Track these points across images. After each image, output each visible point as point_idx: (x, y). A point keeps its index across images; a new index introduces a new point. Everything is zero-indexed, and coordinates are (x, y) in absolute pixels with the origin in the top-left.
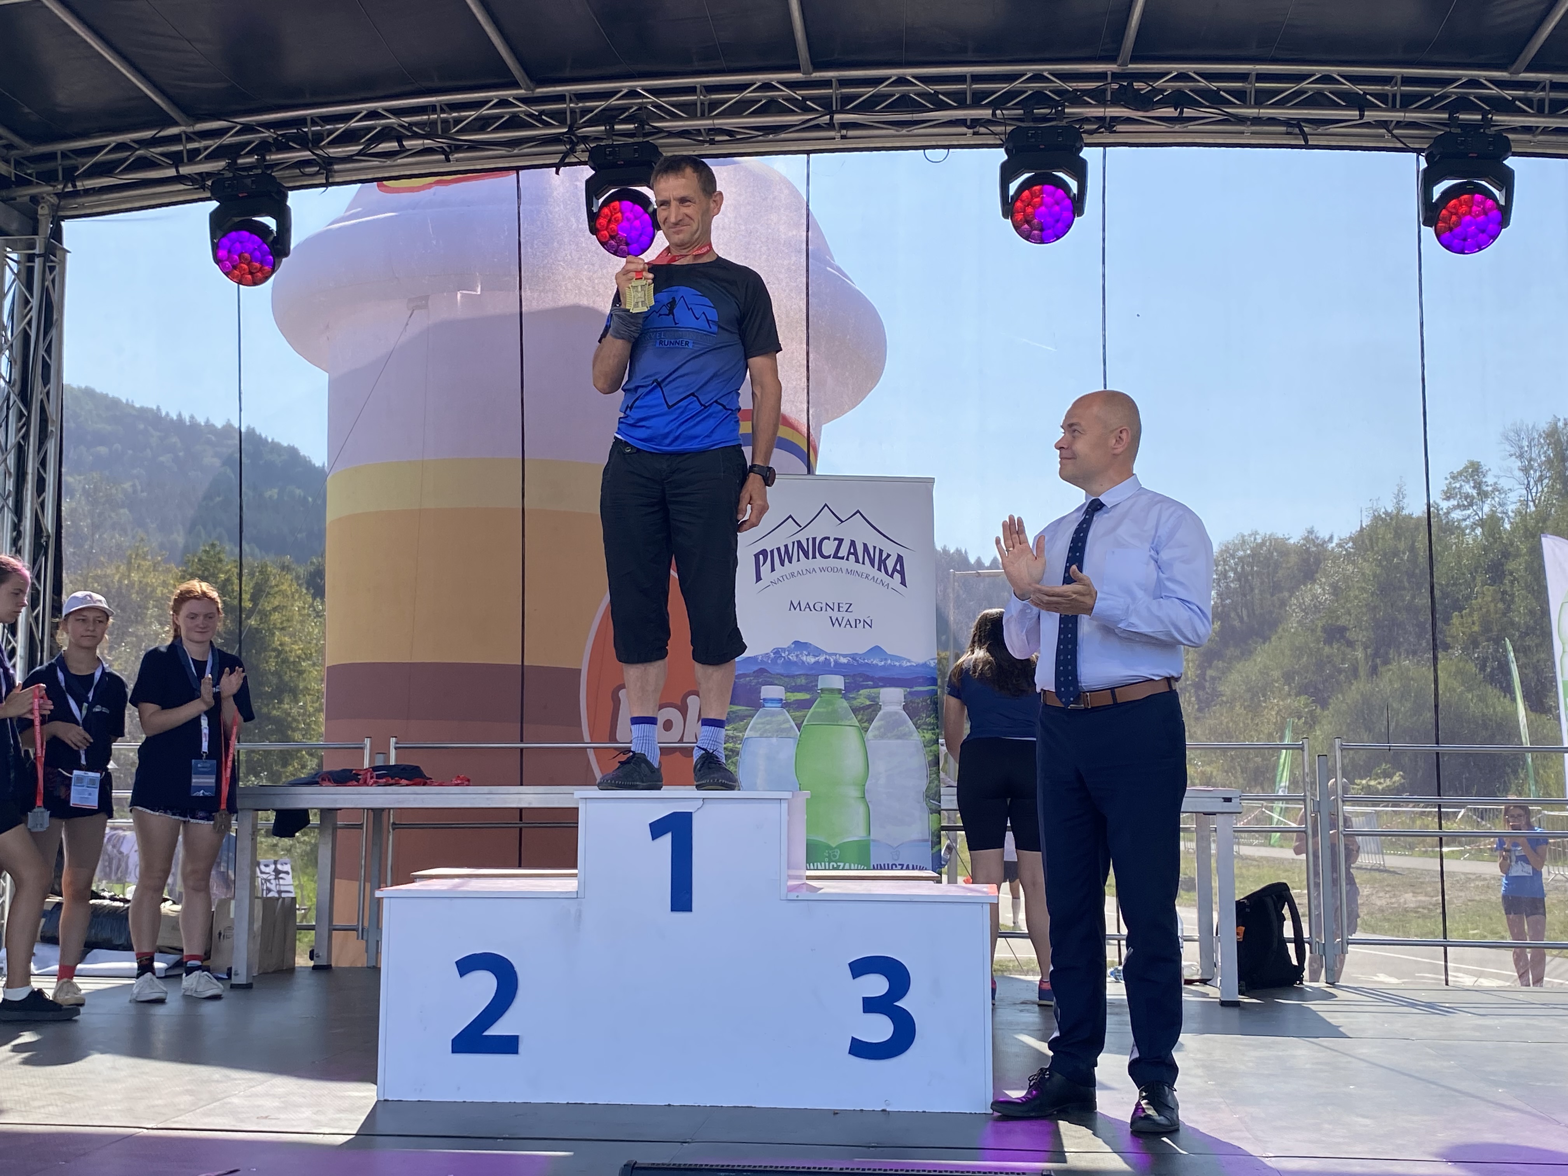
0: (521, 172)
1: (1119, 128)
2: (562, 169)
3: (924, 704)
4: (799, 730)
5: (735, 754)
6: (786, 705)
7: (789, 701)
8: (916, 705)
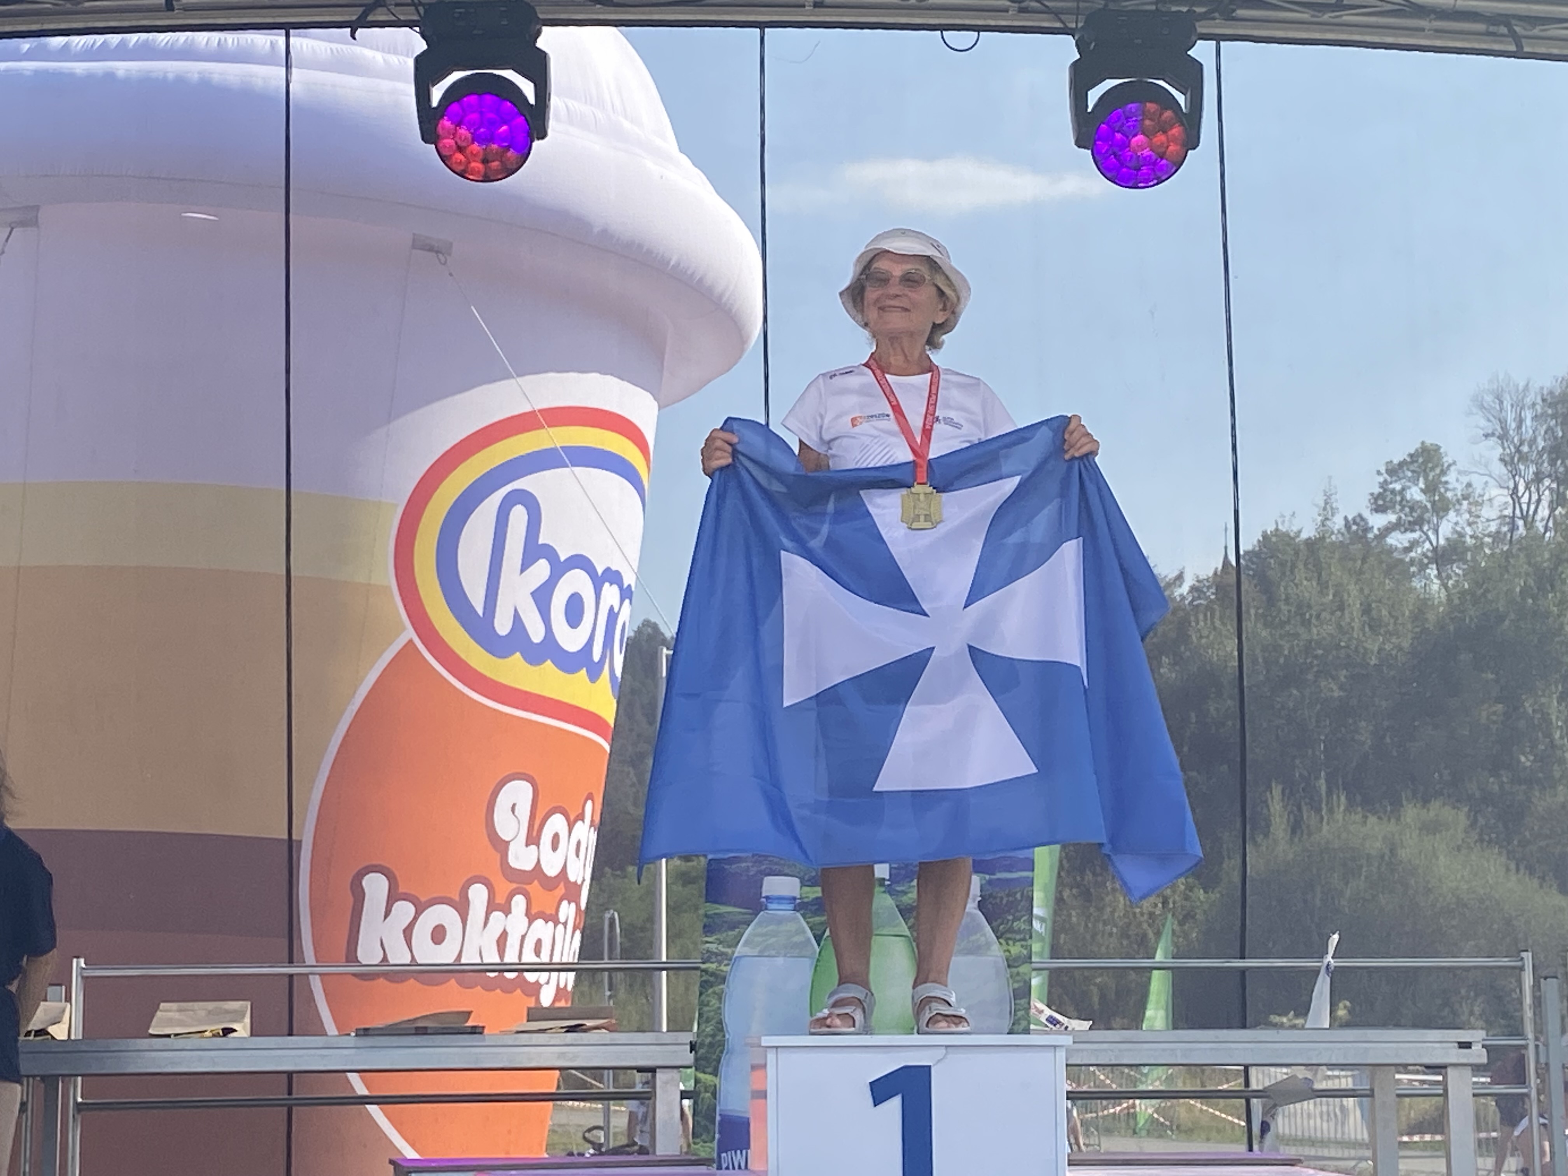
0: (291, 31)
1: (1241, 13)
2: (360, 32)
3: (1011, 899)
4: (819, 945)
5: (719, 980)
6: (801, 906)
7: (806, 900)
8: (998, 901)
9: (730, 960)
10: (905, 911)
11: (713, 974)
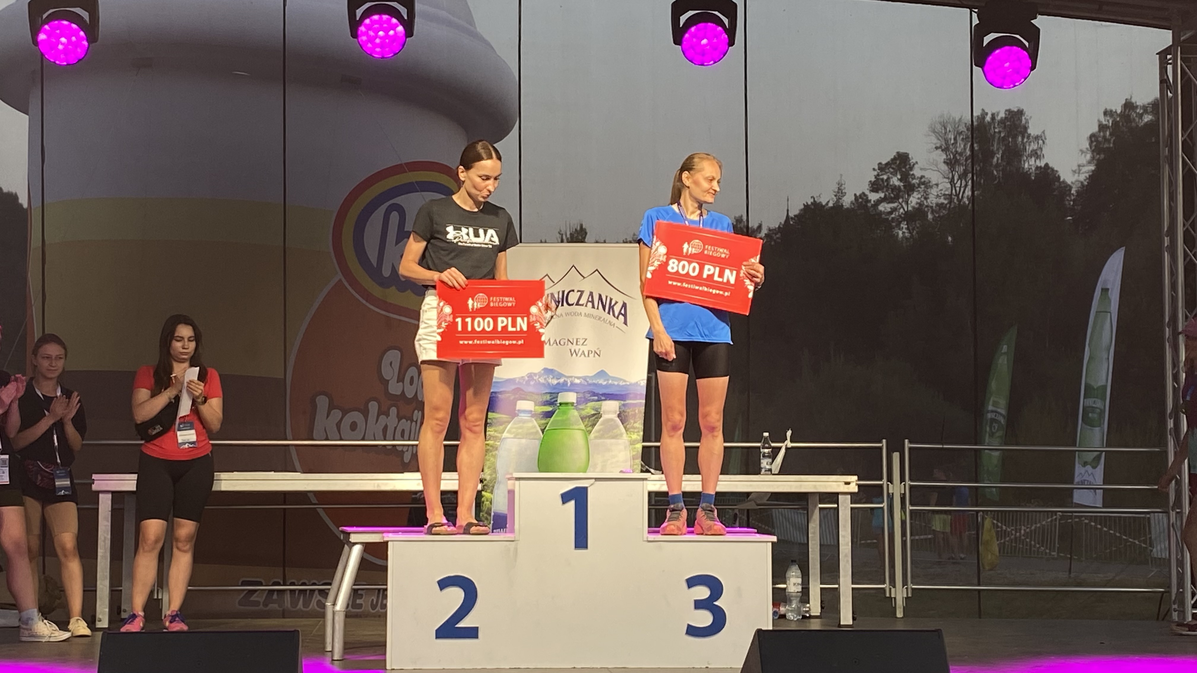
3: (633, 413)
4: (543, 433)
5: (494, 449)
6: (534, 415)
7: (537, 413)
8: (627, 414)
9: (500, 439)
10: (583, 418)
11: (491, 446)
